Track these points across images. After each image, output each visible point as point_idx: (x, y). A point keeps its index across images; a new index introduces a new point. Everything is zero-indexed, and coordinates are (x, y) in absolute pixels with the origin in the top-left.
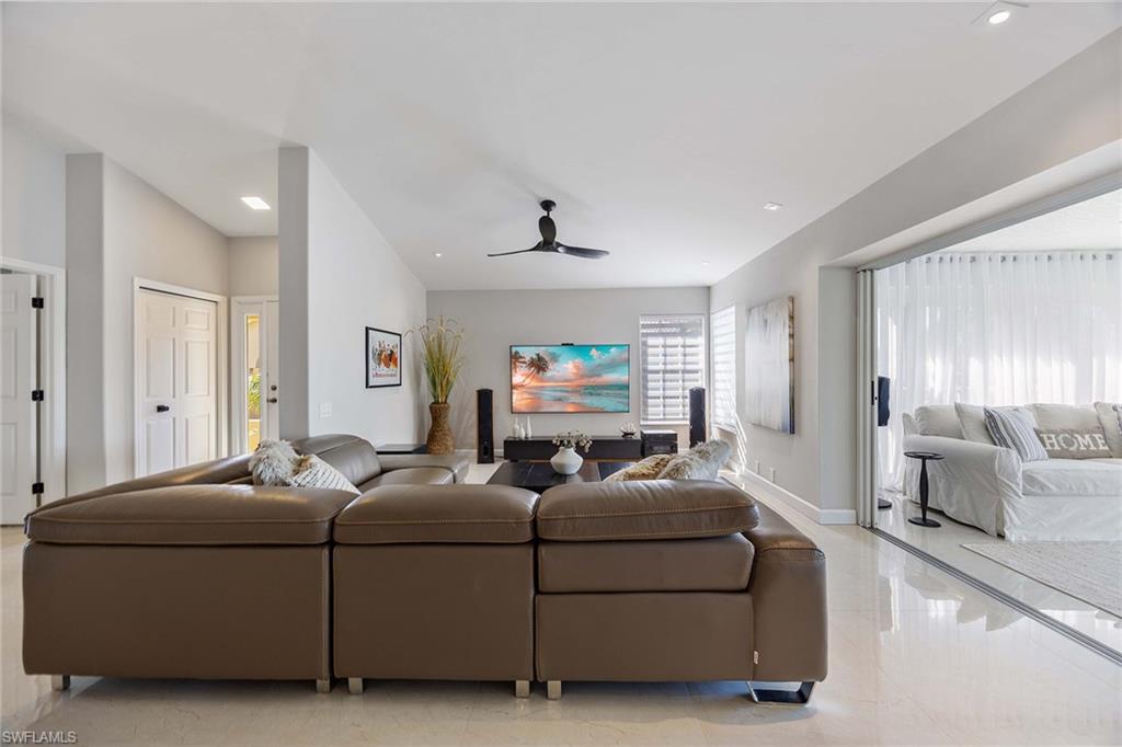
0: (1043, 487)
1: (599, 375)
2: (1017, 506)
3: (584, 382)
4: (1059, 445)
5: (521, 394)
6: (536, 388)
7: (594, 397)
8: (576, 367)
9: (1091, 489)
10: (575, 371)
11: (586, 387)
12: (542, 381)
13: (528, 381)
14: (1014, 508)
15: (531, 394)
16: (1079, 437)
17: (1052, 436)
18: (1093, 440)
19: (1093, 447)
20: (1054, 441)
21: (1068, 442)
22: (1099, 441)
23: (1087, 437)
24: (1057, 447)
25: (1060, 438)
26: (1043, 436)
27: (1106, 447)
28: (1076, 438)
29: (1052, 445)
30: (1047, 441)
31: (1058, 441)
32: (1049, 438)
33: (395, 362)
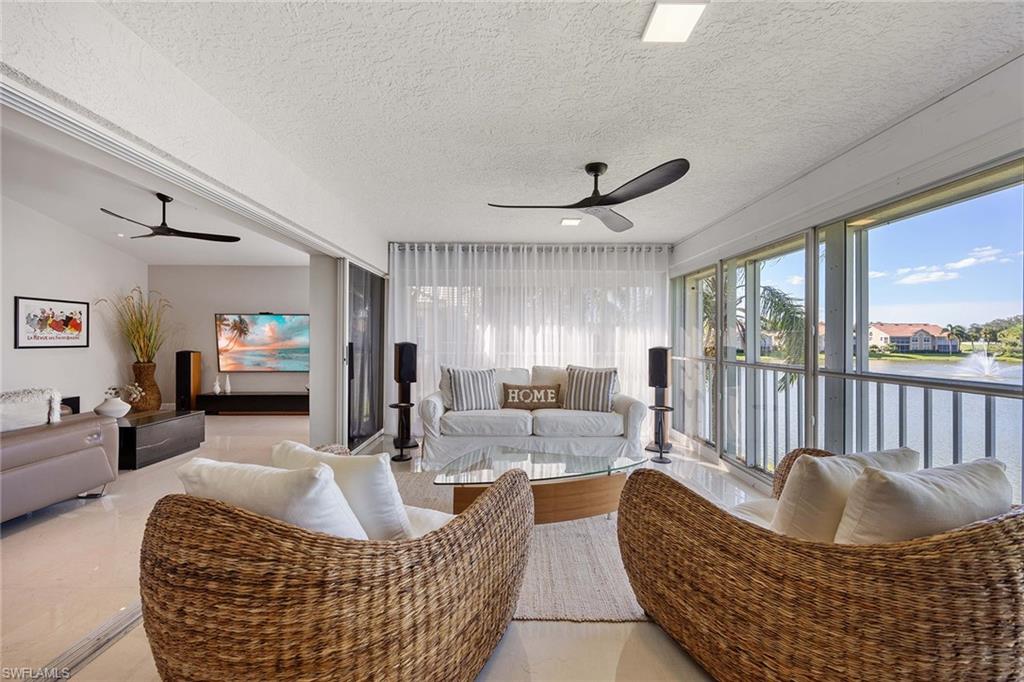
0: (452, 429)
1: (290, 339)
2: (433, 444)
3: (279, 345)
4: (519, 399)
5: (227, 358)
6: (237, 352)
7: (286, 361)
8: (272, 330)
9: (488, 431)
10: (270, 334)
11: (281, 351)
12: (243, 345)
13: (232, 344)
14: (431, 447)
15: (235, 359)
16: (536, 392)
17: (516, 391)
18: (546, 394)
19: (543, 400)
20: (516, 395)
21: (526, 396)
22: (550, 395)
23: (542, 392)
24: (516, 400)
25: (521, 393)
26: (510, 391)
27: (554, 400)
28: (533, 393)
29: (513, 398)
30: (511, 395)
31: (519, 395)
32: (513, 393)
33: (78, 327)
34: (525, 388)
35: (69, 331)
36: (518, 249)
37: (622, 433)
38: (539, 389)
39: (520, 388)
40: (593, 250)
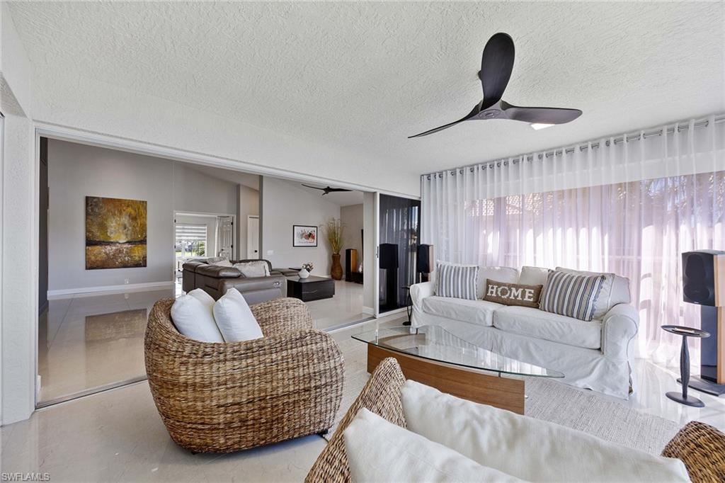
4: (496, 294)
16: (514, 289)
17: (495, 287)
18: (523, 293)
19: (519, 298)
20: (494, 291)
21: (504, 292)
22: (527, 294)
23: (520, 290)
24: (494, 295)
25: (500, 289)
26: (490, 286)
27: (532, 300)
28: (511, 290)
29: (492, 292)
30: (490, 290)
31: (497, 291)
32: (493, 288)
33: (313, 238)
34: (505, 285)
35: (310, 239)
36: (518, 161)
37: (598, 347)
38: (517, 287)
39: (499, 285)
40: (608, 144)
